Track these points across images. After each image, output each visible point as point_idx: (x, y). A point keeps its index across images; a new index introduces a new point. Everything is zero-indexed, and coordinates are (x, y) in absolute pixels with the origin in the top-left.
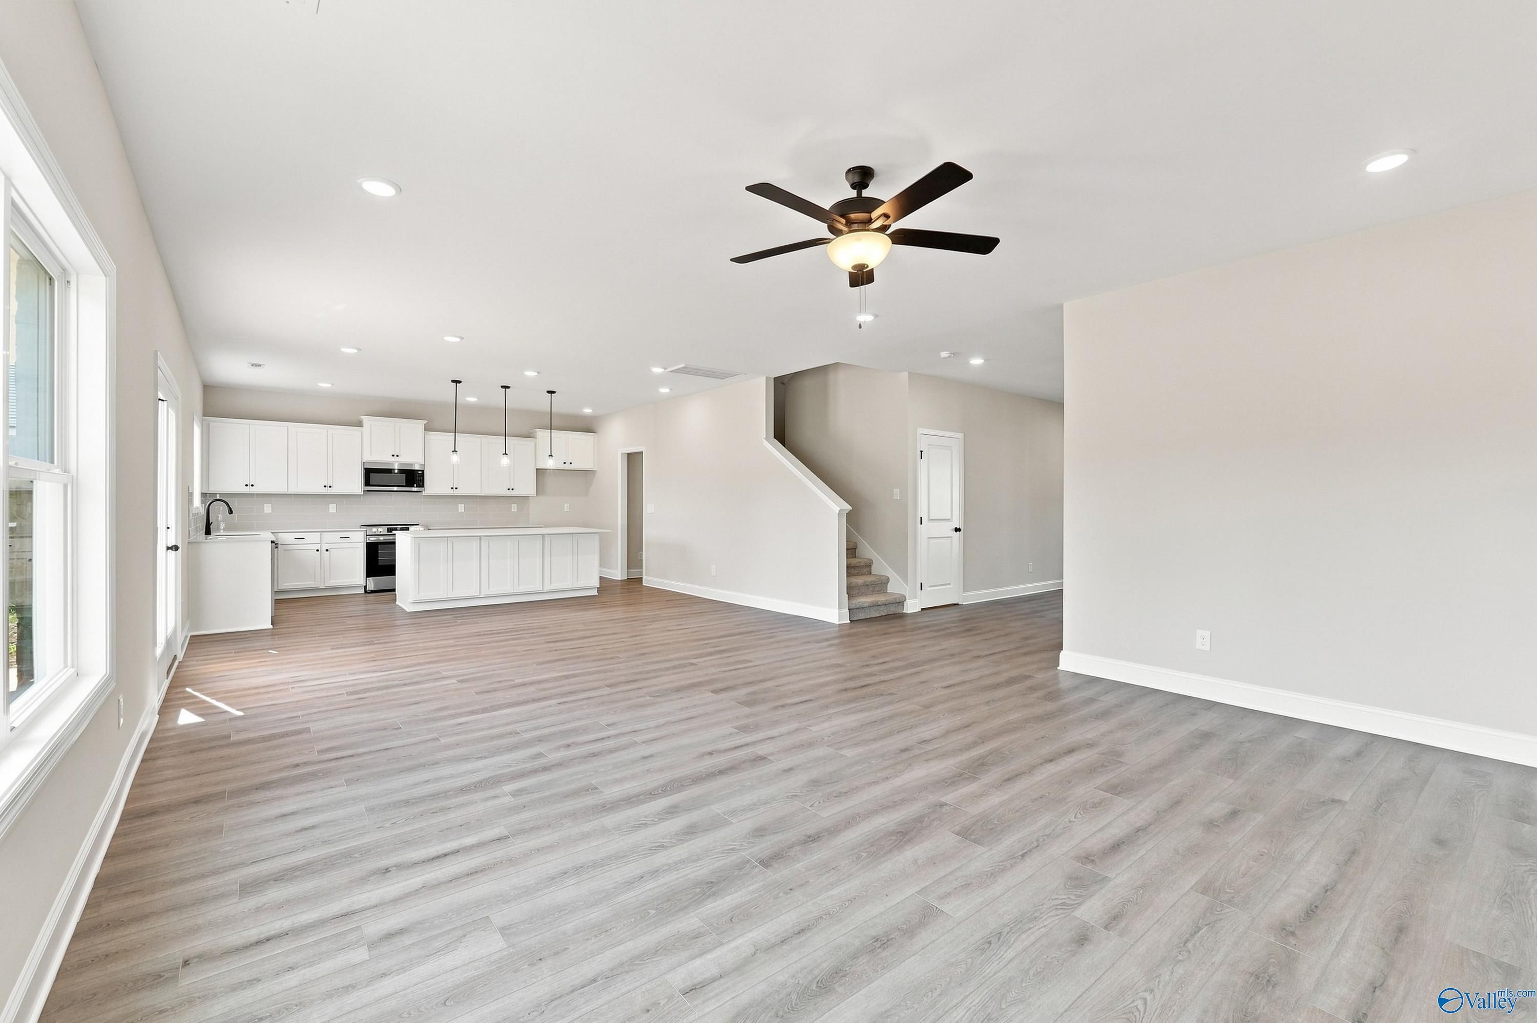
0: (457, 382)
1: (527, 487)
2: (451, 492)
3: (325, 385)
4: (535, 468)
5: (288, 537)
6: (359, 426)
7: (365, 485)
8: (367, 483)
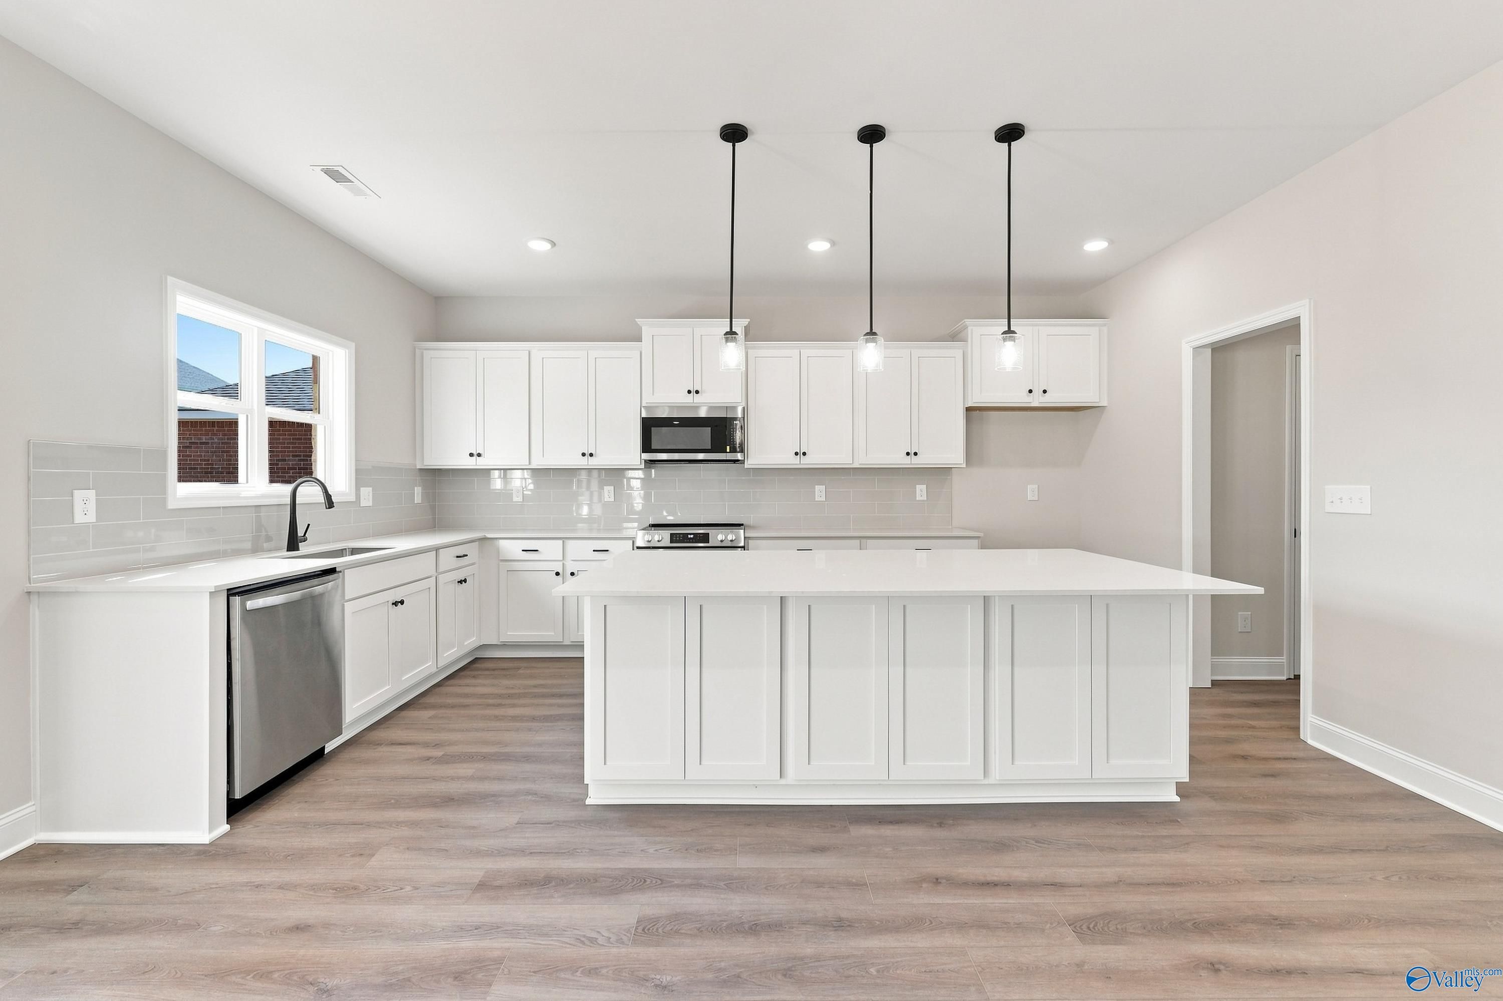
2: (796, 462)
4: (964, 407)
5: (512, 548)
6: (637, 338)
7: (643, 451)
8: (647, 445)
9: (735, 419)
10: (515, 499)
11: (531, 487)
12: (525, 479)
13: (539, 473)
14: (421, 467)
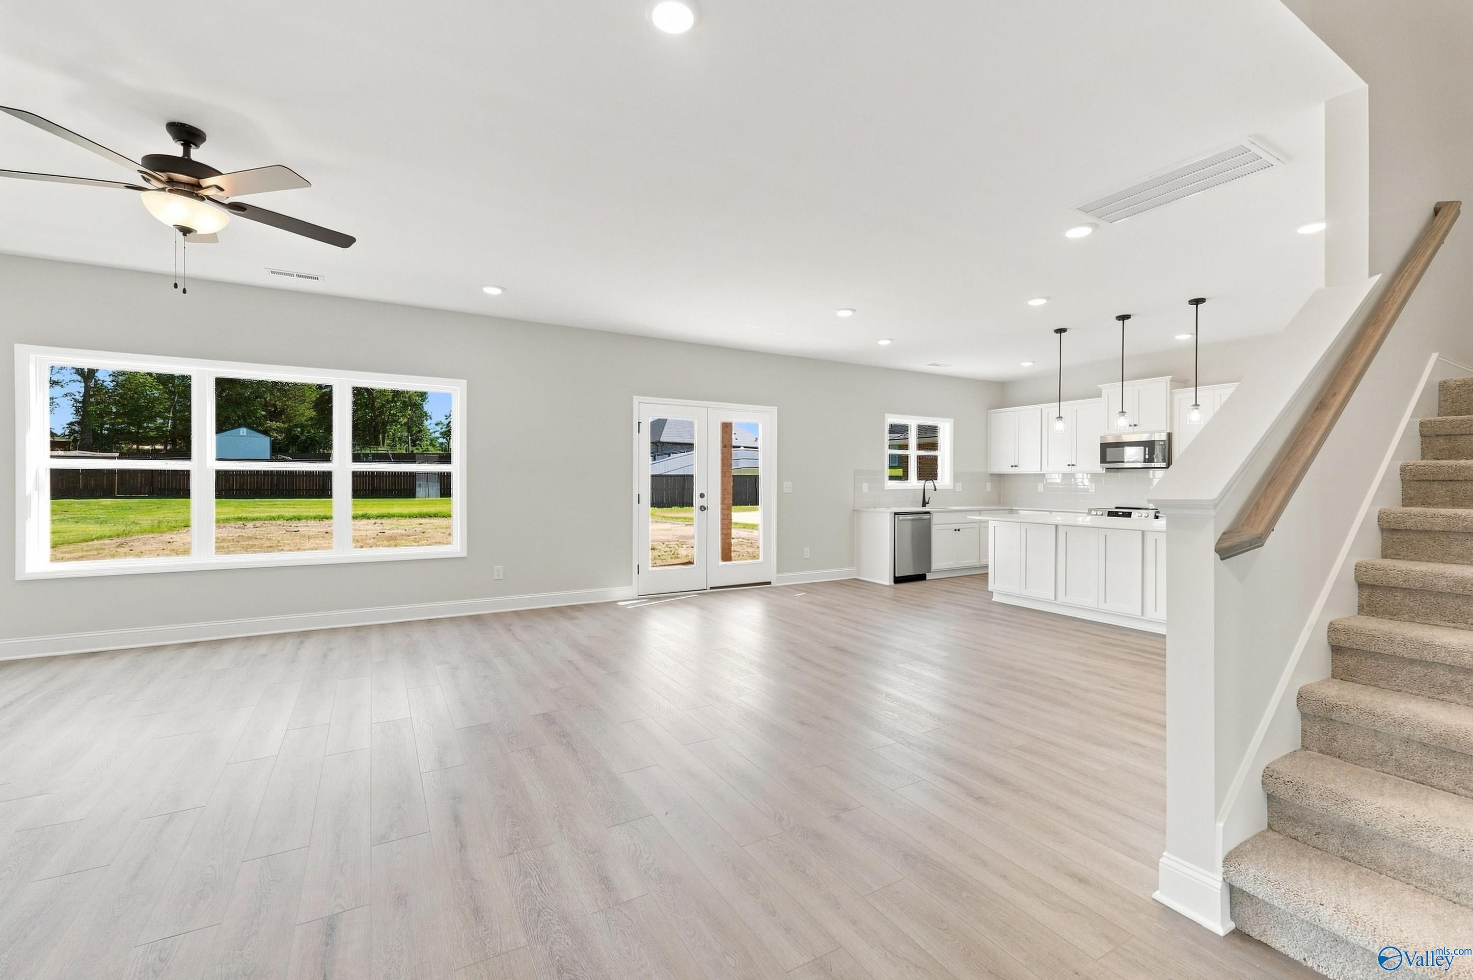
6: (1100, 396)
7: (1101, 463)
8: (1103, 460)
9: (1161, 441)
14: (989, 473)
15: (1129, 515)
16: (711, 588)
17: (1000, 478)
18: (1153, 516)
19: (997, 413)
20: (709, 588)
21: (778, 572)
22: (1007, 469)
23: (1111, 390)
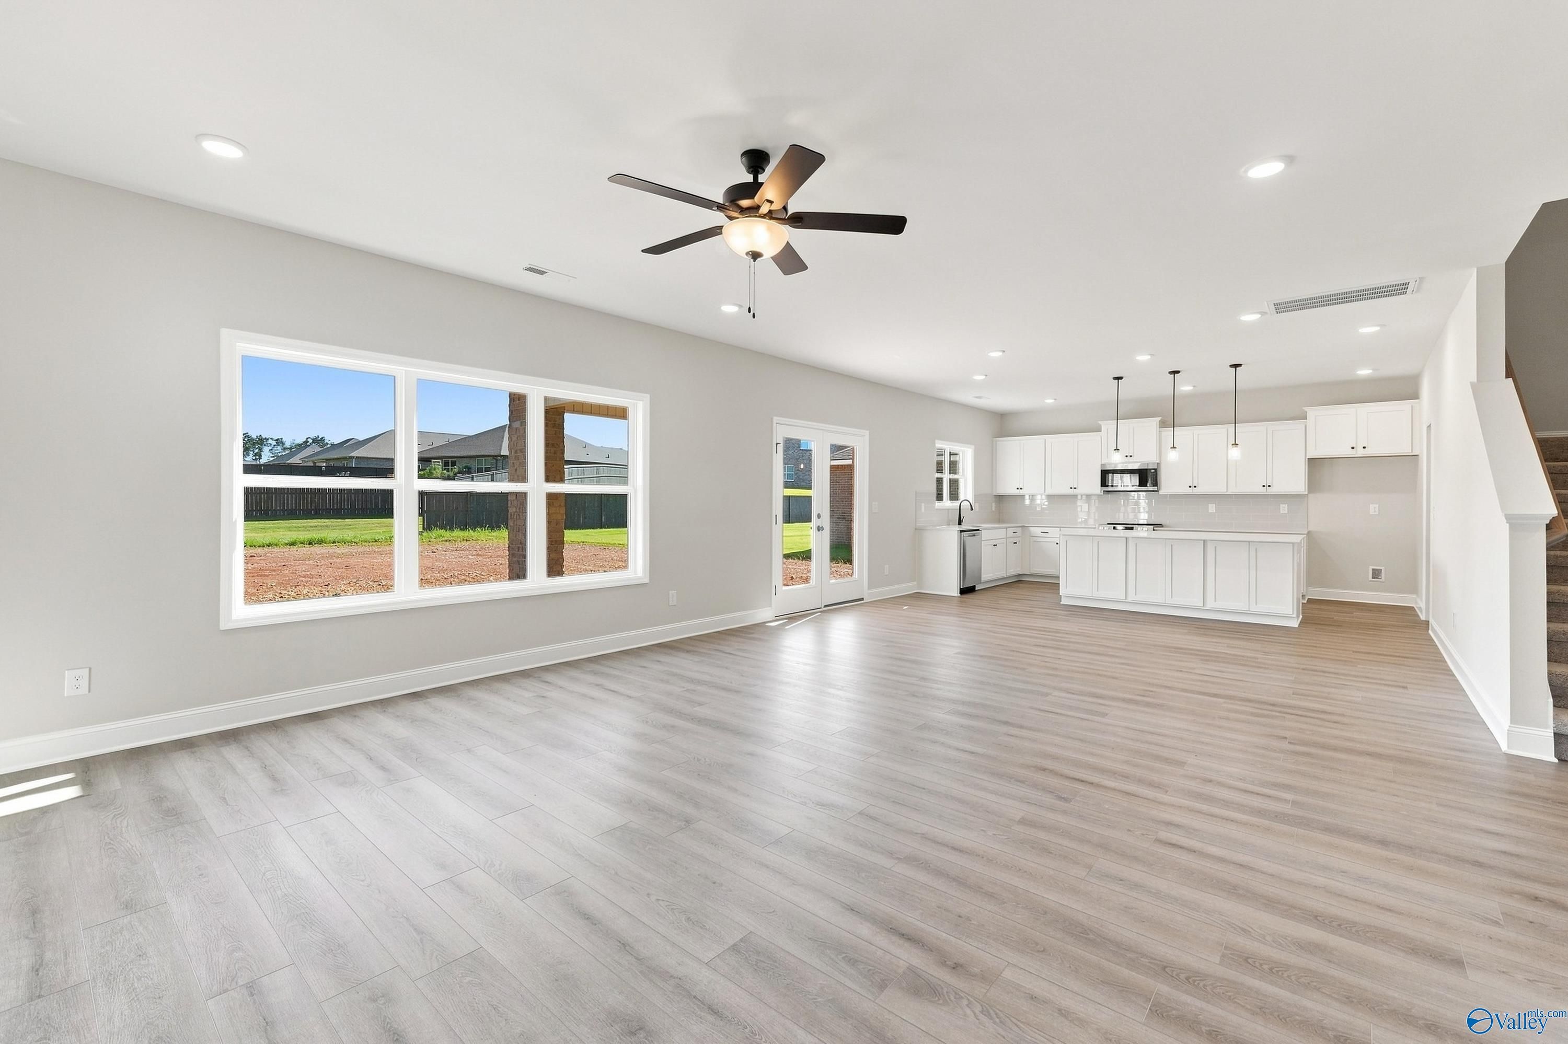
0: (1118, 378)
1: (1298, 484)
2: (1190, 491)
3: (1050, 401)
4: (1305, 458)
5: (1036, 531)
6: (1099, 430)
7: (1102, 486)
8: (1104, 483)
9: (1153, 469)
10: (1038, 509)
11: (1046, 503)
12: (1043, 499)
13: (1050, 497)
14: (994, 494)
15: (1132, 529)
16: (825, 606)
17: (1000, 498)
18: (1152, 529)
19: (1003, 441)
20: (823, 607)
21: (869, 588)
22: (1011, 490)
23: (1108, 426)
